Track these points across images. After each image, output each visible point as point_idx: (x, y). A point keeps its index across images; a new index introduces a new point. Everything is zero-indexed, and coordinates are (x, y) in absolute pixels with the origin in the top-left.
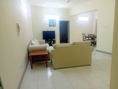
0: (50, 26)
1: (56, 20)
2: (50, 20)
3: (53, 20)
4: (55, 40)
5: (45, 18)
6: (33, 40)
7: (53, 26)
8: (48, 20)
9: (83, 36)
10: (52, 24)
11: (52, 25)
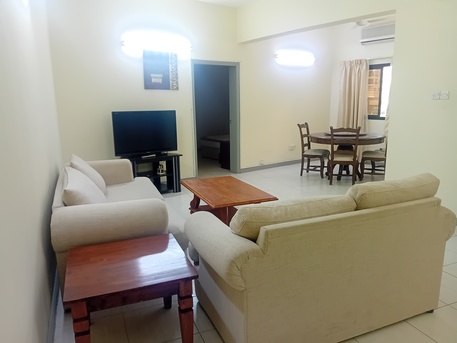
0: (149, 85)
1: (180, 58)
2: (147, 56)
3: (165, 58)
4: (178, 156)
5: (122, 44)
6: (72, 166)
7: (166, 85)
8: (141, 55)
9: (302, 136)
10: (156, 79)
11: (160, 81)
